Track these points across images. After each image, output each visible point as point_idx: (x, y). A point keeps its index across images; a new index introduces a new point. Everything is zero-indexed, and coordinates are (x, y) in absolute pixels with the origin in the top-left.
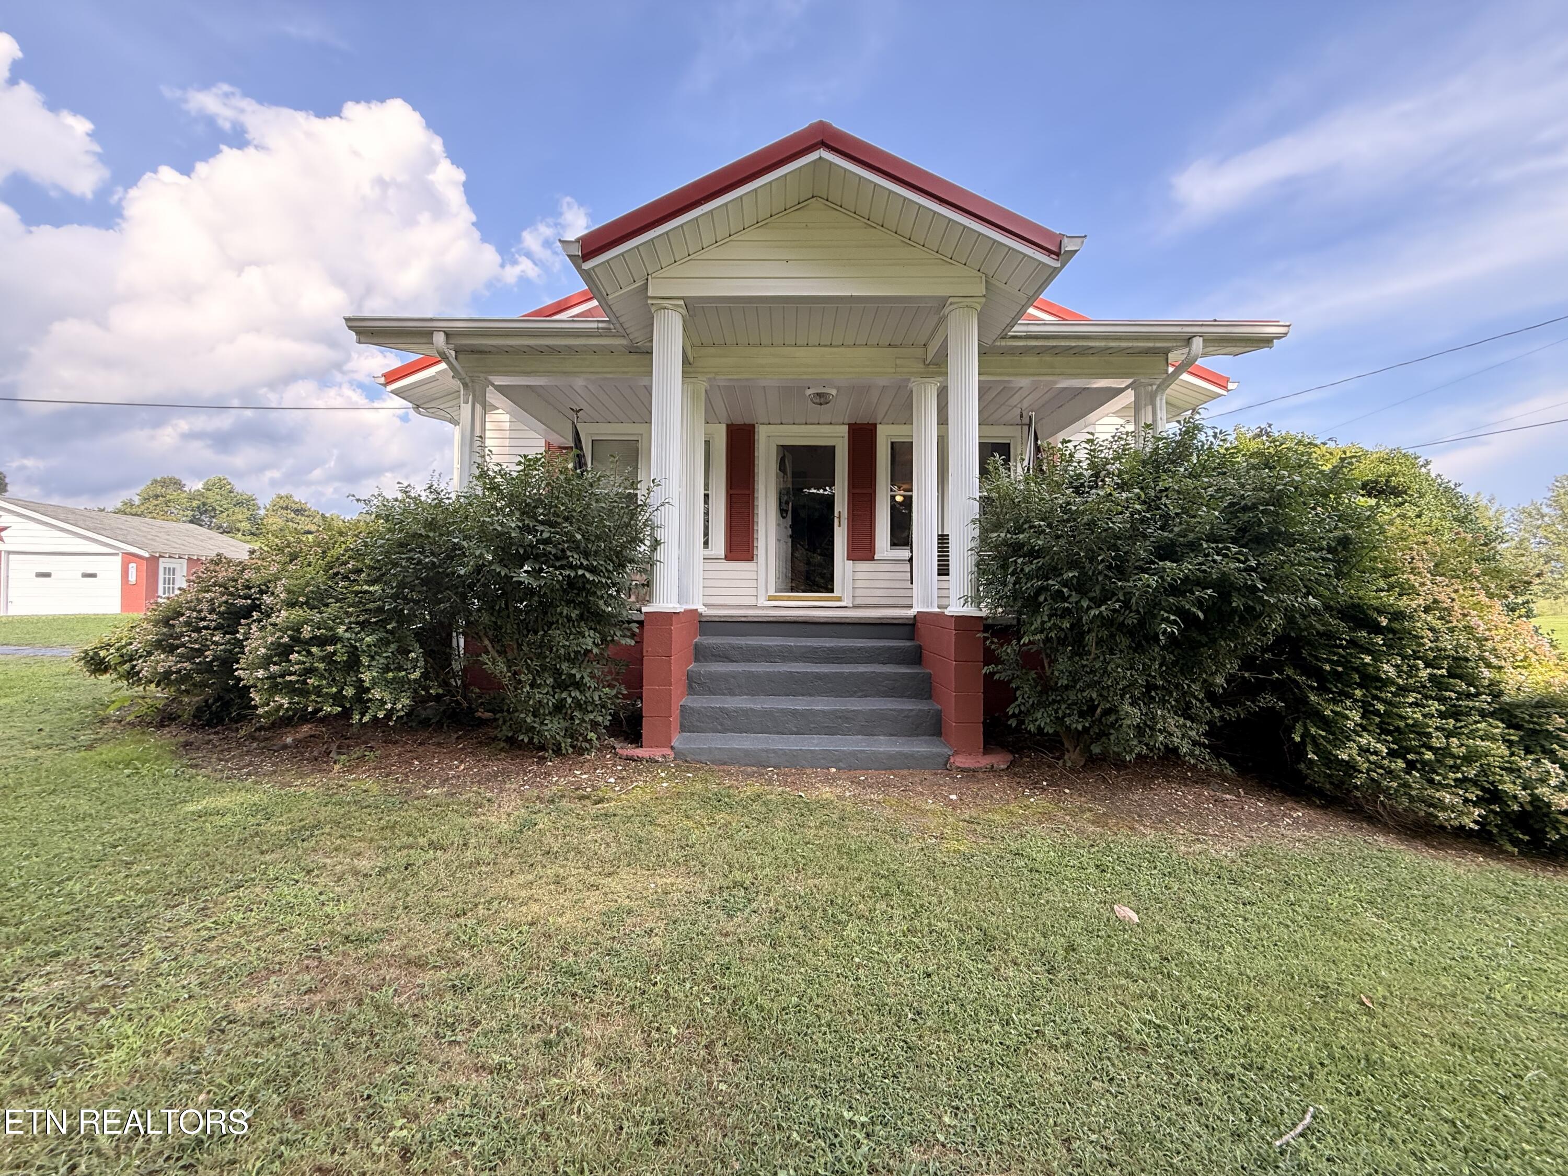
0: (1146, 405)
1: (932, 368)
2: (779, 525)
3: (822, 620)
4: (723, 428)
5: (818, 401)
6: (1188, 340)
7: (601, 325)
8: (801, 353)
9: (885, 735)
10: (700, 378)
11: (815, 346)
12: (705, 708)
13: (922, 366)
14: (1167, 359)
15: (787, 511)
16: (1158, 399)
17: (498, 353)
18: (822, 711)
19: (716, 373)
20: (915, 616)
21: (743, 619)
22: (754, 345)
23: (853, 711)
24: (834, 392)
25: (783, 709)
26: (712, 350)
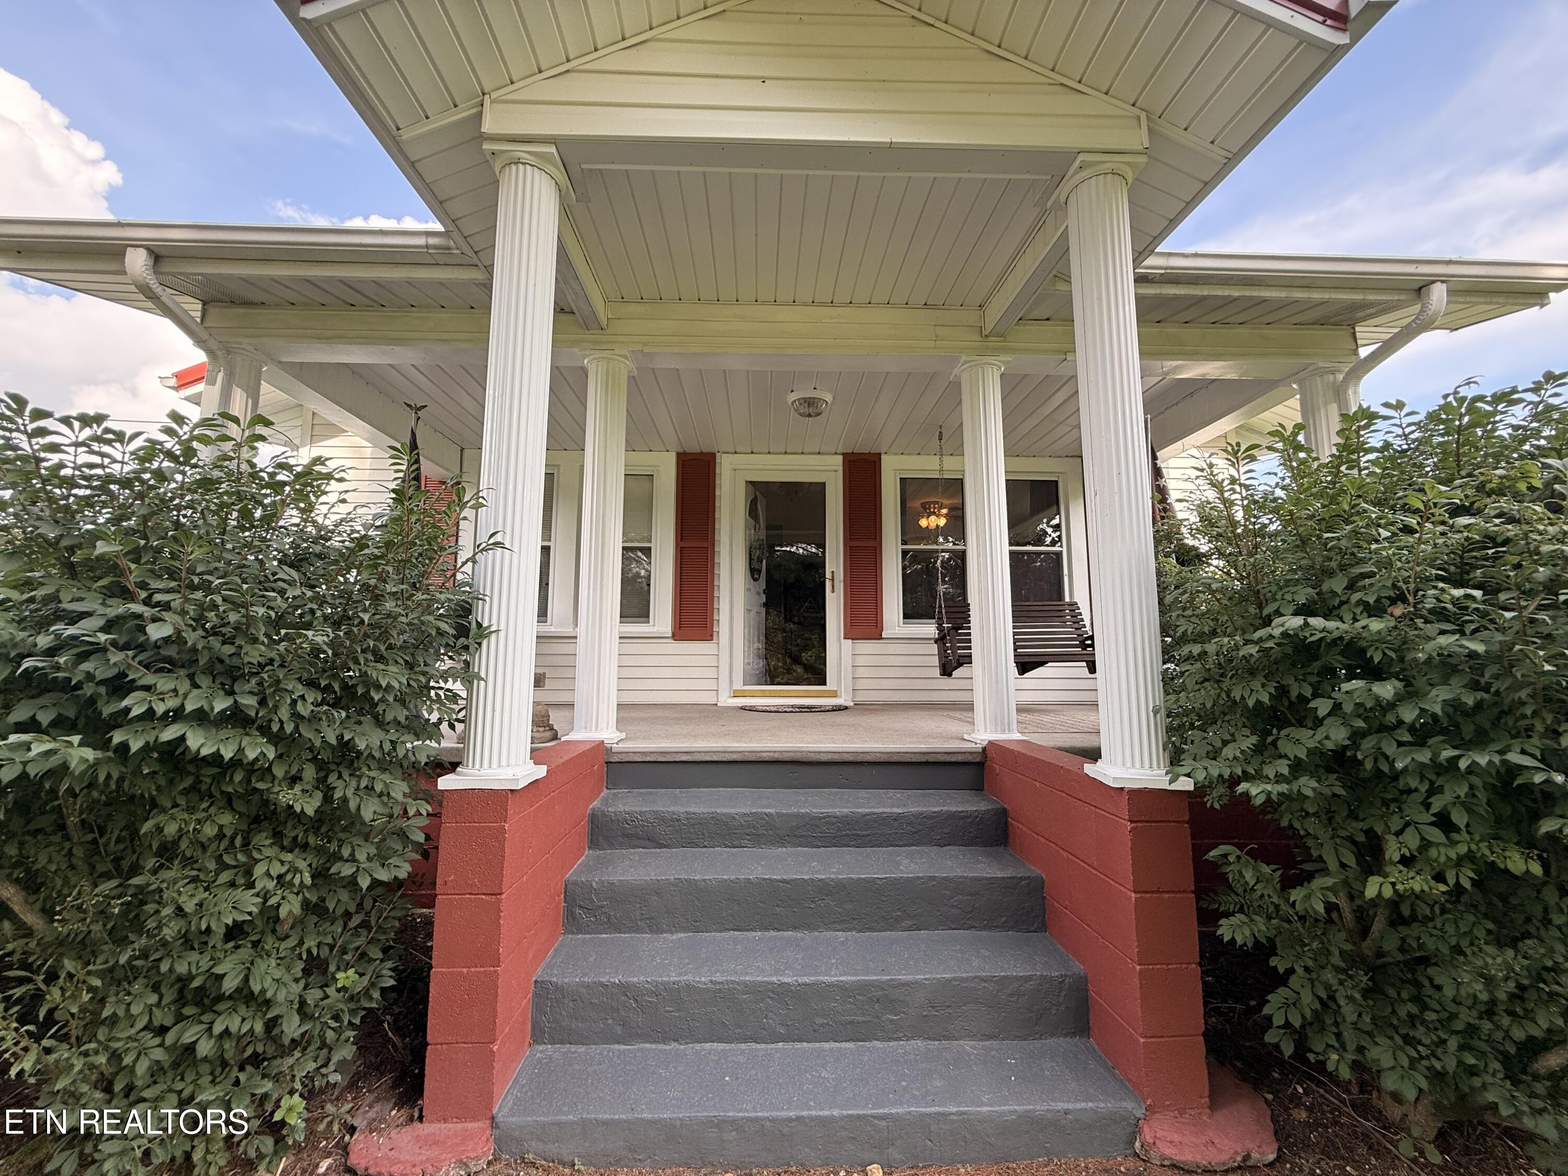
0: (1326, 404)
1: (994, 342)
2: (749, 590)
3: (824, 758)
4: (672, 457)
5: (806, 411)
6: (1420, 289)
7: (432, 241)
8: (784, 314)
9: (972, 1036)
10: (617, 351)
11: (805, 304)
12: (588, 986)
13: (977, 338)
14: (1354, 334)
15: (760, 572)
16: (1350, 392)
17: (277, 306)
18: (842, 988)
19: (645, 344)
20: (984, 749)
21: (684, 758)
22: (709, 302)
23: (906, 984)
24: (829, 398)
25: (755, 984)
26: (639, 309)
